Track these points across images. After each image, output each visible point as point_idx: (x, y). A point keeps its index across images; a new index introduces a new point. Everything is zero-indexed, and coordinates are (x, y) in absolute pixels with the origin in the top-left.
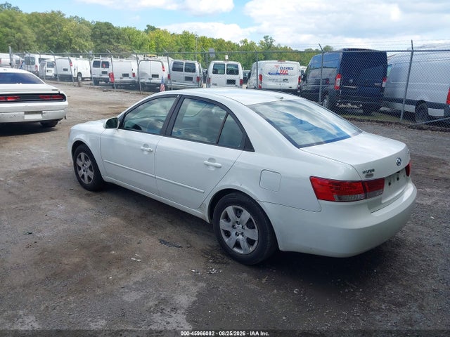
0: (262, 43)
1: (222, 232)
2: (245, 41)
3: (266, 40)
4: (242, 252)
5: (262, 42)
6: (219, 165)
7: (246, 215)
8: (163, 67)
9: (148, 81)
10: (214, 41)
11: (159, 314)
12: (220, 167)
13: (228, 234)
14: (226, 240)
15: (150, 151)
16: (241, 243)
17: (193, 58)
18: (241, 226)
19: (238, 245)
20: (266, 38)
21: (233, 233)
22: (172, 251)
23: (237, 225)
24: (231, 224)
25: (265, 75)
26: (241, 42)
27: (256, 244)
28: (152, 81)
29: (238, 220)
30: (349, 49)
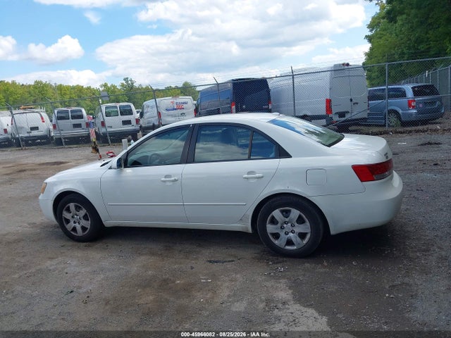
0: (122, 85)
1: (270, 236)
2: (105, 85)
3: (127, 82)
4: (295, 248)
5: (122, 83)
6: (261, 175)
7: (295, 213)
8: (42, 118)
9: (27, 135)
10: (73, 88)
11: (276, 310)
12: (262, 177)
13: (277, 236)
14: (276, 242)
15: (175, 180)
16: (294, 240)
17: (75, 104)
18: (289, 224)
19: (290, 242)
20: (126, 79)
21: (282, 234)
22: (229, 266)
23: (285, 225)
24: (279, 225)
25: (163, 112)
26: (101, 86)
27: (308, 236)
28: (31, 134)
29: (287, 220)
30: (237, 80)
